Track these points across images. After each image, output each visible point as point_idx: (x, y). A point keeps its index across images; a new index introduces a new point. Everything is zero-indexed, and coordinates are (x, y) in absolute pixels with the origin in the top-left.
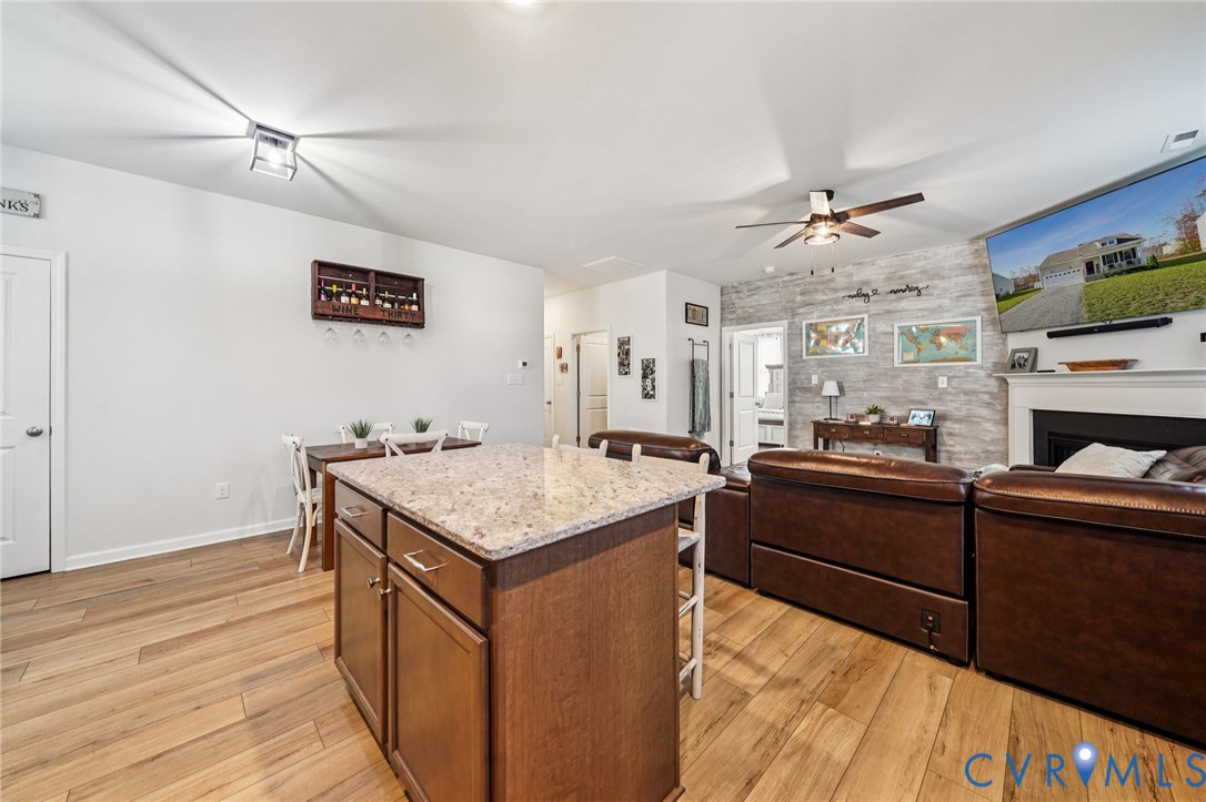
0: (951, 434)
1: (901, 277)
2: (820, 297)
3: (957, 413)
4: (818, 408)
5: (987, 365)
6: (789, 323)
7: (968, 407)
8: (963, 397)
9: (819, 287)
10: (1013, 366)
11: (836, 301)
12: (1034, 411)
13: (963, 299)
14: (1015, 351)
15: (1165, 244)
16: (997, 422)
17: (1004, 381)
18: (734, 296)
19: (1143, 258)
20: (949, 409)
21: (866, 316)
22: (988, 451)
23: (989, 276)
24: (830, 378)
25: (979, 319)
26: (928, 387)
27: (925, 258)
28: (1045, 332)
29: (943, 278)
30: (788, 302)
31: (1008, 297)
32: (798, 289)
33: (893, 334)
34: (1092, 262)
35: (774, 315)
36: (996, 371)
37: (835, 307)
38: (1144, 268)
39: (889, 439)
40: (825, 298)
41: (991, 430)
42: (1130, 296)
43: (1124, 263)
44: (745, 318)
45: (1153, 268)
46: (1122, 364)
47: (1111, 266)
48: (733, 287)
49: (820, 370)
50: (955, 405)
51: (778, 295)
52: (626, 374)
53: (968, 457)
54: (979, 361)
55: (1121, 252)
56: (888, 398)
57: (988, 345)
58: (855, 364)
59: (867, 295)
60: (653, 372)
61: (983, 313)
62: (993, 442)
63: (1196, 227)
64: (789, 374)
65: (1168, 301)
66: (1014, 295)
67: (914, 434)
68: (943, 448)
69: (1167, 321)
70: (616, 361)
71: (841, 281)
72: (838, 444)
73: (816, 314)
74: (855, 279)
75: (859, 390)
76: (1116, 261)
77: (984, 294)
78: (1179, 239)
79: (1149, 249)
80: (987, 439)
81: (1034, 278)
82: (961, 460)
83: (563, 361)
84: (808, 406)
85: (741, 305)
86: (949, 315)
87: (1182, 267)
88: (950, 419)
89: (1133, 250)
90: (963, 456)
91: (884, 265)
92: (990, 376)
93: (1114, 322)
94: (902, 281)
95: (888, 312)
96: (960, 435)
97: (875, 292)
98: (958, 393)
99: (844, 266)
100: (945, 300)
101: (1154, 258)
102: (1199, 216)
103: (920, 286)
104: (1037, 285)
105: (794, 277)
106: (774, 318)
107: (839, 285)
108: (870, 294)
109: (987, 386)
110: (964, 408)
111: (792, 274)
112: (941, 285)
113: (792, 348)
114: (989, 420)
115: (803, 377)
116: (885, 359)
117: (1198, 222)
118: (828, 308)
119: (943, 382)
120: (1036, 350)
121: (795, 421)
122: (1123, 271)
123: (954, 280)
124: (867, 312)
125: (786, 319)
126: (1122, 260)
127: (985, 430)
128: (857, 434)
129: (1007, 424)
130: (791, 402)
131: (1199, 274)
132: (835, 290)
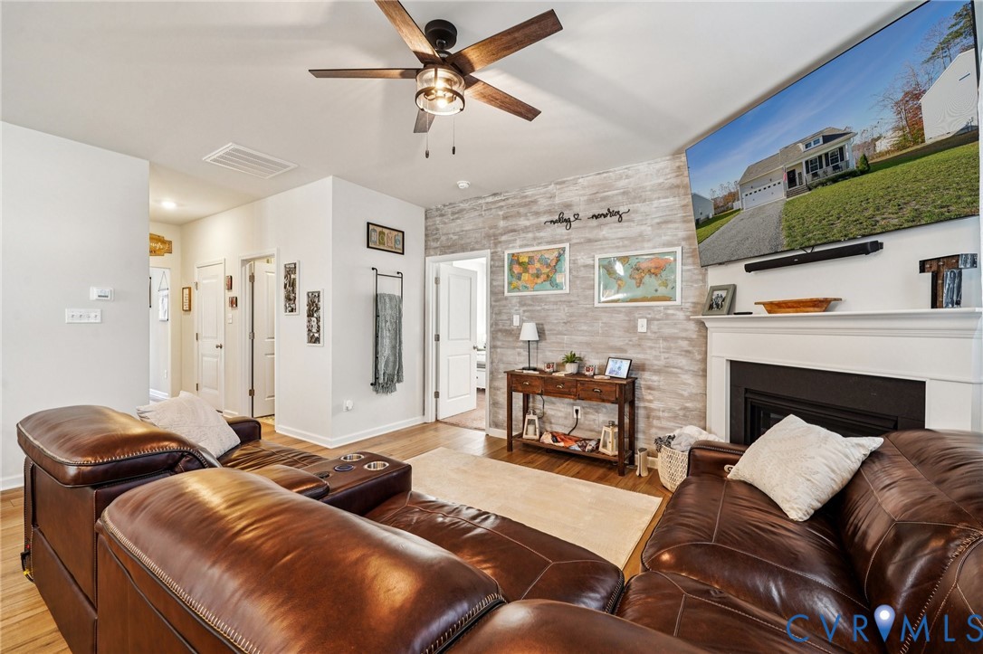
0: (649, 388)
1: (603, 199)
2: (523, 222)
3: (656, 362)
4: (519, 354)
5: (688, 305)
6: (492, 253)
7: (667, 355)
8: (662, 344)
9: (522, 210)
10: (711, 307)
11: (539, 228)
12: (731, 361)
13: (663, 226)
14: (714, 289)
15: (879, 138)
16: (695, 374)
17: (702, 324)
18: (438, 220)
19: (852, 159)
20: (647, 356)
21: (567, 245)
22: (685, 409)
23: (689, 200)
24: (531, 319)
25: (679, 250)
26: (627, 331)
27: (628, 177)
28: (742, 265)
29: (645, 201)
30: (491, 228)
31: (708, 221)
32: (501, 213)
33: (594, 266)
34: (794, 171)
35: (477, 242)
36: (695, 313)
37: (537, 234)
38: (853, 174)
39: (582, 394)
40: (527, 223)
41: (690, 383)
42: (834, 213)
43: (830, 169)
44: (449, 247)
45: (863, 172)
46: (823, 304)
47: (815, 175)
48: (437, 209)
49: (522, 309)
50: (654, 353)
51: (481, 219)
52: (292, 311)
53: (666, 414)
54: (678, 302)
55: (826, 154)
56: (588, 344)
57: (687, 281)
58: (556, 303)
59: (568, 221)
60: (318, 309)
61: (683, 243)
62: (691, 397)
63: (919, 108)
64: (492, 313)
65: (878, 218)
66: (715, 219)
67: (608, 388)
68: (642, 404)
69: (877, 247)
70: (283, 293)
71: (543, 203)
72: (539, 397)
73: (518, 243)
74: (557, 201)
75: (560, 333)
76: (821, 167)
77: (685, 221)
78: (896, 129)
79: (859, 147)
80: (686, 394)
81: (733, 197)
82: (659, 418)
83: (233, 293)
84: (510, 352)
85: (445, 231)
86: (650, 245)
87: (899, 168)
88: (649, 370)
89: (841, 149)
90: (661, 414)
91: (585, 184)
92: (688, 319)
93: (816, 250)
94: (603, 204)
95: (589, 241)
96: (658, 389)
97: (577, 217)
98: (657, 339)
99: (546, 186)
100: (643, 228)
101: (865, 158)
102: (924, 92)
103: (622, 209)
104: (737, 205)
105: (496, 199)
106: (477, 246)
107: (542, 209)
108: (572, 219)
109: (686, 330)
110: (663, 356)
111: (495, 195)
112: (642, 209)
113: (495, 283)
114: (687, 371)
115: (505, 317)
116: (586, 298)
117: (923, 101)
118: (530, 235)
119: (642, 326)
120: (735, 287)
121: (497, 370)
122: (829, 180)
123: (656, 203)
124: (568, 240)
125: (489, 248)
126: (827, 165)
127: (684, 384)
128: (550, 388)
129: (705, 376)
130: (493, 347)
131: (919, 177)
132: (537, 214)
